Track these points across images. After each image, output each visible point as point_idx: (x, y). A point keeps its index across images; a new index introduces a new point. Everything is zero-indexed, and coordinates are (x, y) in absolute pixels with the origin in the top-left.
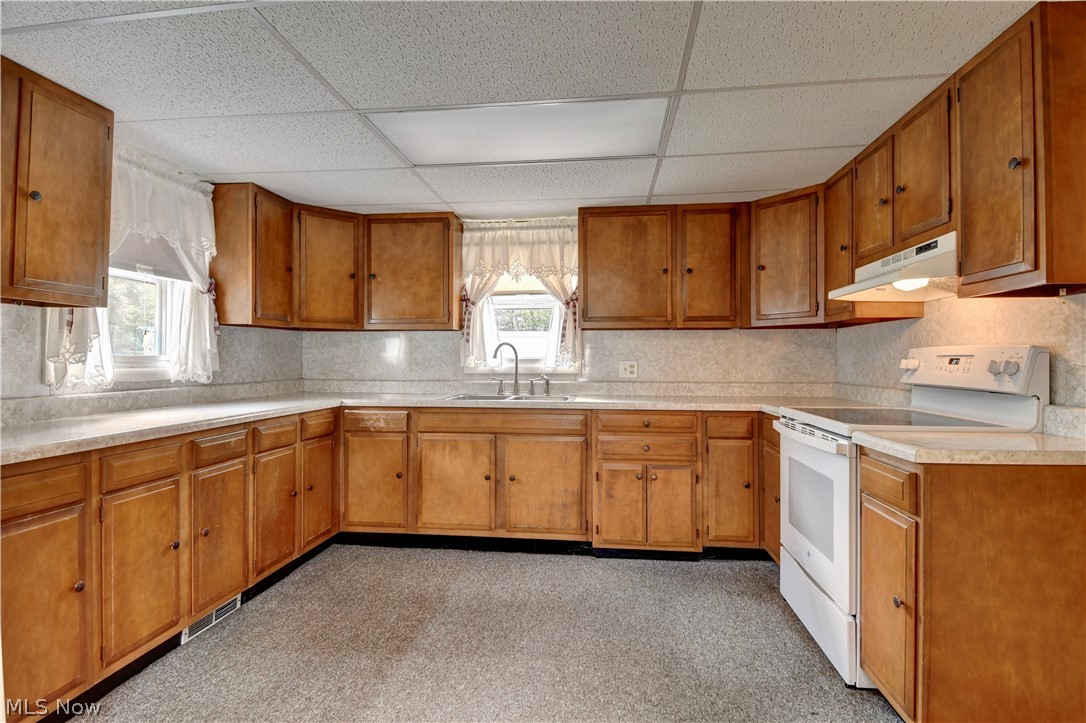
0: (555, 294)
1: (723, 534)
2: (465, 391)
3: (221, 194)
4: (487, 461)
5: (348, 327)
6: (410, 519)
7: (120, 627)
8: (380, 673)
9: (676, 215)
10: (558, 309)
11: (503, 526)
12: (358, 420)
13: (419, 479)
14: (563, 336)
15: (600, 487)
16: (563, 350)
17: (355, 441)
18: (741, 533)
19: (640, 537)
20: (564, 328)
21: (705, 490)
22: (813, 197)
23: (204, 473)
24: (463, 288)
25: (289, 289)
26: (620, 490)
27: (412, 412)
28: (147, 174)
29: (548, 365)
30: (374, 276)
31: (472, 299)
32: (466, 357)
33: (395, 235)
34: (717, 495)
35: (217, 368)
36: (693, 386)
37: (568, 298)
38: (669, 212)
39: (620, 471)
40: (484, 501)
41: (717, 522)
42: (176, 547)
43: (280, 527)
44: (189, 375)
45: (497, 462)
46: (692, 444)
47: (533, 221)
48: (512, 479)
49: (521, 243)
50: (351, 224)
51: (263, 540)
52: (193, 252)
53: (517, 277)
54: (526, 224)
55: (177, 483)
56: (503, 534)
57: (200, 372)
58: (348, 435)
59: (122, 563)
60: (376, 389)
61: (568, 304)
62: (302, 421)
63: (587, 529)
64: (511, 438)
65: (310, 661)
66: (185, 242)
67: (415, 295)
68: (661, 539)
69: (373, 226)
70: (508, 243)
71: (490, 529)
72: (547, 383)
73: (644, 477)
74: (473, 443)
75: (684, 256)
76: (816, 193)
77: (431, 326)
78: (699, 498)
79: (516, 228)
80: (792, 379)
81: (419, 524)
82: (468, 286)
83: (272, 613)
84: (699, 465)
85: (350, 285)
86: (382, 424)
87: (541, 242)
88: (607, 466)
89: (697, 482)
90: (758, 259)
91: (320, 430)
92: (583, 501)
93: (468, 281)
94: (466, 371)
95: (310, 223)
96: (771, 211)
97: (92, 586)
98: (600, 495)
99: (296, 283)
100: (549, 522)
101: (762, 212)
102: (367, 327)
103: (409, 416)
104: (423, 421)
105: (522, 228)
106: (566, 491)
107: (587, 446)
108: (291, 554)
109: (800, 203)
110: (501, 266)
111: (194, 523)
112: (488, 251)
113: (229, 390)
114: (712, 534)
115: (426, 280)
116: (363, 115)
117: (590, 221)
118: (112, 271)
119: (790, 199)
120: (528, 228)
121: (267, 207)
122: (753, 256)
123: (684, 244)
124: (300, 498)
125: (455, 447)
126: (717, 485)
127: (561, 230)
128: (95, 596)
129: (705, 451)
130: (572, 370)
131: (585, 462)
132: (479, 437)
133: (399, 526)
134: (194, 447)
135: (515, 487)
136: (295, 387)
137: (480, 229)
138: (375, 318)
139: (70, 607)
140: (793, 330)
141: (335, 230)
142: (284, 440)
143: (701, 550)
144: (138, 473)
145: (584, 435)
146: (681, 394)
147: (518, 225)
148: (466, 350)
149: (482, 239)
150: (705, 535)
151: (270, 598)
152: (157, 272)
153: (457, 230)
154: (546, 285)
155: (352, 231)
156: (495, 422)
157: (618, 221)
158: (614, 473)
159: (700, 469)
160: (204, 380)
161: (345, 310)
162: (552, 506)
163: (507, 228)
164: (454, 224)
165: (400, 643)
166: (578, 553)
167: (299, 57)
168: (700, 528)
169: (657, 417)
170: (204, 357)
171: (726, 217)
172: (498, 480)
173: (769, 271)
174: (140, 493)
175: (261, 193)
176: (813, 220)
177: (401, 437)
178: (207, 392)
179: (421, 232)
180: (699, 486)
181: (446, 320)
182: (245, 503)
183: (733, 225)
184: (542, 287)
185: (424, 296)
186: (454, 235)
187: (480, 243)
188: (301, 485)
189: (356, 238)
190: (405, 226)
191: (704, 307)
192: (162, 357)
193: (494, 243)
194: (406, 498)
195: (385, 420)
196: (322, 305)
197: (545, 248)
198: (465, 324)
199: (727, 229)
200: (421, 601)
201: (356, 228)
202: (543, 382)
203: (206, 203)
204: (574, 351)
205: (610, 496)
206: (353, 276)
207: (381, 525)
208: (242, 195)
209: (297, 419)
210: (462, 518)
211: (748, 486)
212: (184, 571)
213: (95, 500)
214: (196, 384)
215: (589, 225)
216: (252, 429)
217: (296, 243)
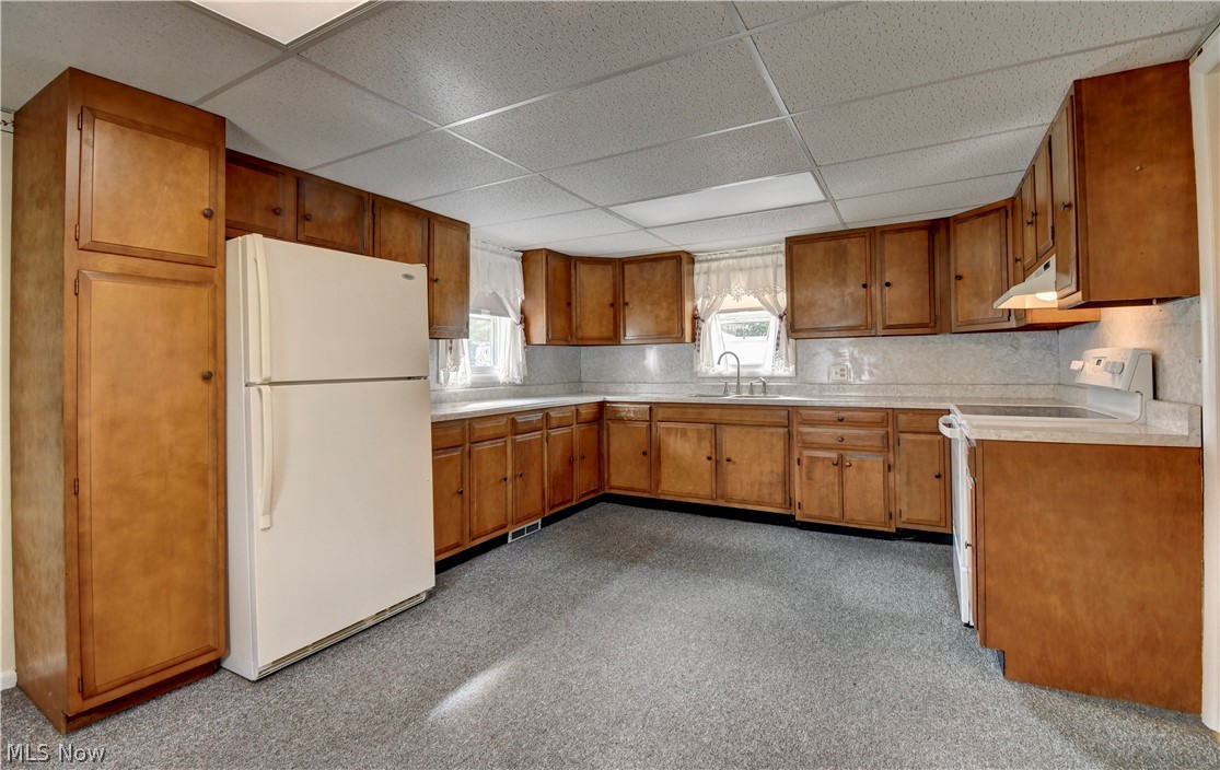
0: (770, 309)
1: (915, 517)
2: (699, 392)
3: (527, 257)
4: (709, 445)
5: (610, 343)
6: (653, 486)
7: (478, 520)
8: (619, 570)
9: (873, 236)
10: (774, 323)
11: (722, 497)
12: (616, 411)
13: (659, 457)
14: (778, 345)
15: (801, 471)
16: (777, 356)
17: (614, 427)
18: (934, 518)
19: (837, 514)
20: (778, 338)
21: (898, 478)
22: (1003, 211)
23: (519, 438)
24: (695, 309)
25: (570, 318)
26: (818, 474)
27: (653, 407)
28: (485, 253)
29: (766, 370)
30: (627, 304)
31: (702, 317)
32: (698, 363)
33: (641, 272)
34: (908, 483)
35: (526, 374)
36: (901, 388)
37: (782, 313)
38: (867, 234)
39: (819, 458)
40: (707, 476)
41: (908, 505)
42: (505, 479)
43: (562, 481)
44: (510, 379)
45: (716, 446)
46: (883, 437)
47: (751, 251)
48: (728, 460)
49: (741, 270)
50: (610, 267)
51: (553, 487)
52: (511, 298)
53: (738, 298)
54: (744, 253)
55: (505, 442)
56: (722, 503)
57: (516, 377)
58: (609, 422)
59: (479, 484)
60: (632, 390)
61: (781, 318)
62: (577, 410)
63: (790, 505)
64: (728, 429)
65: (578, 559)
66: (507, 292)
67: (656, 317)
68: (856, 516)
69: (626, 266)
70: (733, 269)
71: (712, 499)
72: (764, 384)
73: (840, 464)
74: (698, 432)
75: (883, 271)
76: (1005, 207)
77: (669, 340)
78: (892, 485)
79: (737, 257)
80: (1008, 380)
81: (660, 491)
82: (699, 307)
83: (559, 535)
84: (891, 455)
85: (610, 312)
86: (632, 415)
87: (757, 268)
88: (806, 453)
89: (889, 470)
90: (956, 269)
91: (588, 417)
92: (786, 481)
93: (699, 303)
94: (699, 375)
95: (583, 270)
96: (966, 225)
97: (466, 493)
98: (801, 477)
99: (574, 313)
100: (759, 496)
101: (959, 226)
102: (623, 342)
103: (651, 409)
104: (660, 413)
105: (741, 257)
106: (772, 472)
107: (790, 435)
108: (571, 500)
109: (992, 216)
110: (725, 288)
111: (514, 468)
112: (713, 278)
113: (533, 389)
114: (904, 518)
115: (664, 305)
116: (605, 209)
117: (796, 248)
118: (471, 315)
119: (982, 213)
120: (746, 256)
121: (553, 262)
122: (952, 269)
123: (882, 262)
124: (576, 462)
125: (684, 433)
126: (908, 474)
127: (775, 256)
128: (467, 500)
129: (896, 444)
130: (787, 374)
131: (789, 449)
132: (702, 426)
133: (645, 491)
134: (513, 421)
135: (730, 467)
136: (577, 386)
137: (707, 261)
138: (631, 334)
139: (456, 501)
140: (1008, 333)
141: (599, 271)
142: (565, 423)
143: (894, 531)
144: (486, 433)
145: (788, 427)
146: (889, 394)
147: (739, 254)
148: (698, 358)
149: (709, 268)
150: (898, 517)
151: (558, 527)
152: (492, 314)
153: (688, 263)
154: (762, 303)
155: (611, 272)
156: (714, 415)
157: (821, 246)
158: (813, 460)
159: (892, 459)
160: (518, 382)
161: (607, 331)
162: (761, 483)
163: (730, 258)
164: (685, 259)
165: (634, 559)
166: (784, 525)
167: (564, 189)
168: (893, 511)
169: (851, 413)
170: (518, 366)
171: (924, 234)
172: (718, 461)
173: (967, 281)
174: (487, 445)
175: (550, 253)
176: (1003, 232)
177: (645, 425)
178: (521, 390)
179: (660, 268)
180: (891, 475)
181: (679, 335)
182: (542, 461)
183: (931, 240)
184: (759, 305)
185: (663, 317)
186: (685, 267)
187: (707, 272)
188: (577, 455)
189: (614, 276)
190: (648, 264)
191: (901, 316)
192: (496, 367)
193: (719, 270)
194: (650, 470)
195: (634, 412)
196: (591, 329)
197: (761, 271)
198: (697, 337)
199: (926, 244)
200: (653, 540)
201: (614, 269)
202: (761, 384)
203: (518, 265)
204: (787, 358)
205: (809, 478)
206: (612, 305)
207: (632, 490)
208: (539, 257)
209: (574, 408)
210: (691, 488)
211: (938, 477)
212: (510, 495)
213: (467, 445)
214: (514, 385)
215: (795, 252)
216: (545, 412)
217: (573, 285)
